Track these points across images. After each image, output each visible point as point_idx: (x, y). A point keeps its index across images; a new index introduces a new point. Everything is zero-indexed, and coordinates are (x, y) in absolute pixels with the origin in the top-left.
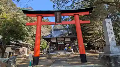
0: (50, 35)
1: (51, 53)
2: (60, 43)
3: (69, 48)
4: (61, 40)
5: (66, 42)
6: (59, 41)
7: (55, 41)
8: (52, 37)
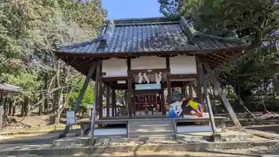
0: (96, 41)
1: (98, 132)
2: (144, 83)
3: (191, 108)
4: (150, 67)
5: (178, 76)
6: (143, 71)
7: (123, 72)
8: (106, 50)
